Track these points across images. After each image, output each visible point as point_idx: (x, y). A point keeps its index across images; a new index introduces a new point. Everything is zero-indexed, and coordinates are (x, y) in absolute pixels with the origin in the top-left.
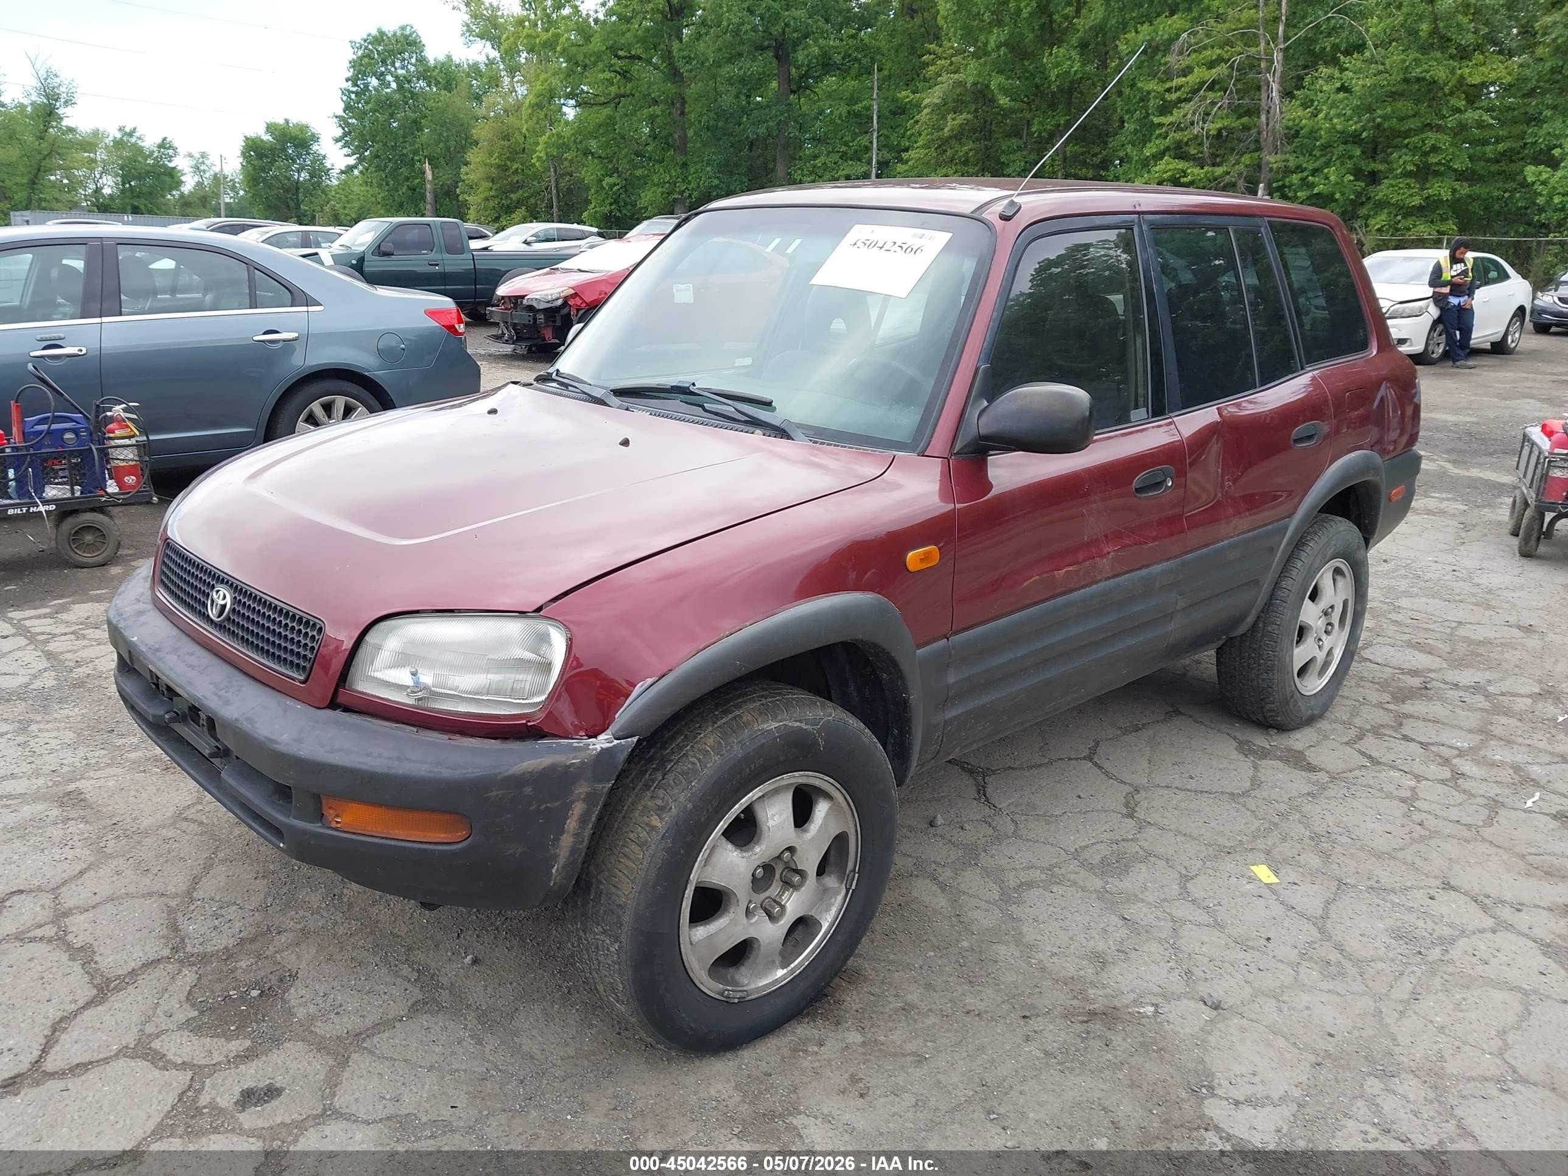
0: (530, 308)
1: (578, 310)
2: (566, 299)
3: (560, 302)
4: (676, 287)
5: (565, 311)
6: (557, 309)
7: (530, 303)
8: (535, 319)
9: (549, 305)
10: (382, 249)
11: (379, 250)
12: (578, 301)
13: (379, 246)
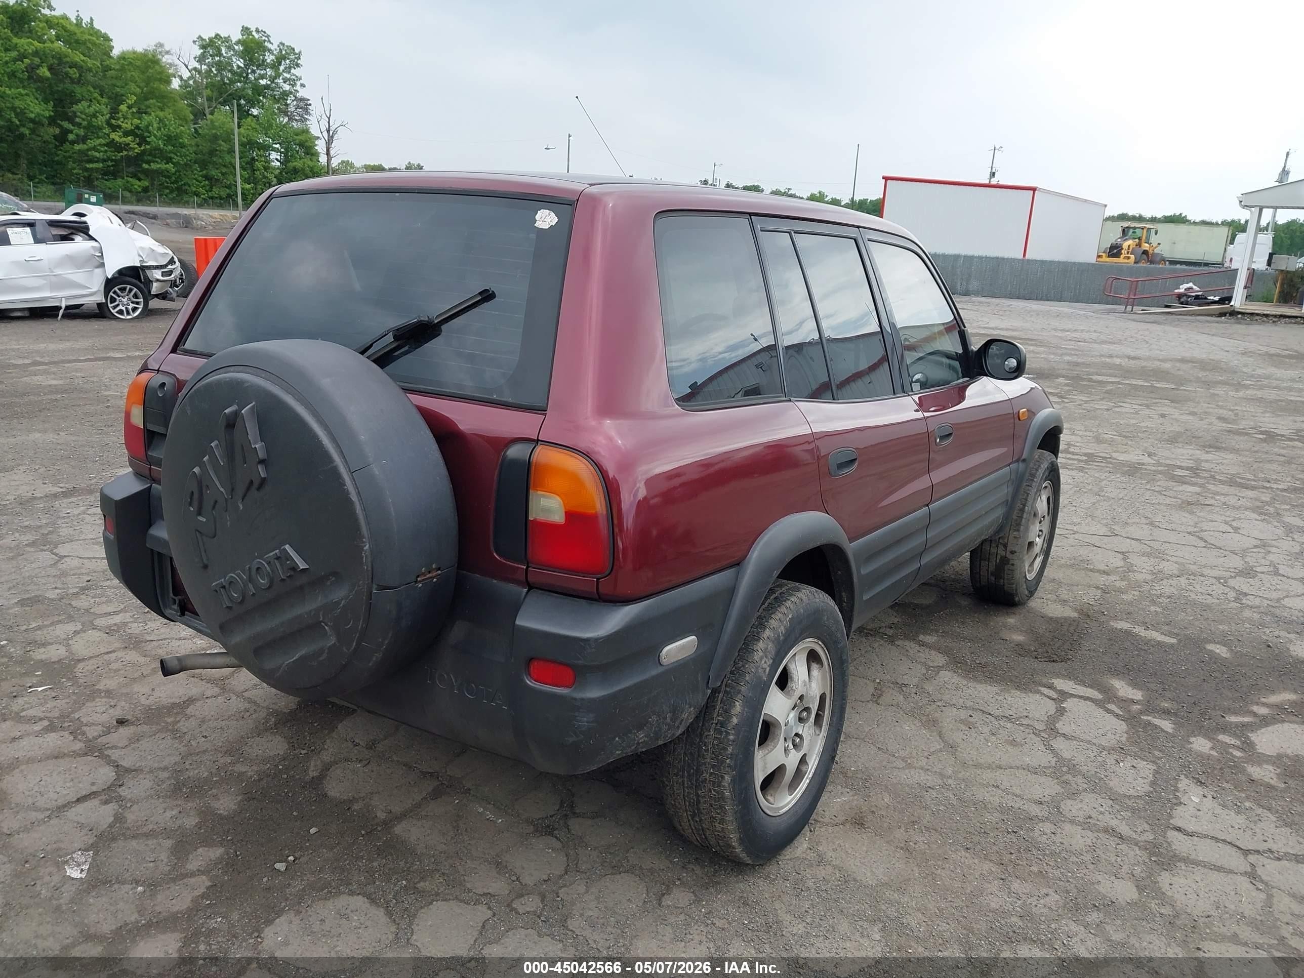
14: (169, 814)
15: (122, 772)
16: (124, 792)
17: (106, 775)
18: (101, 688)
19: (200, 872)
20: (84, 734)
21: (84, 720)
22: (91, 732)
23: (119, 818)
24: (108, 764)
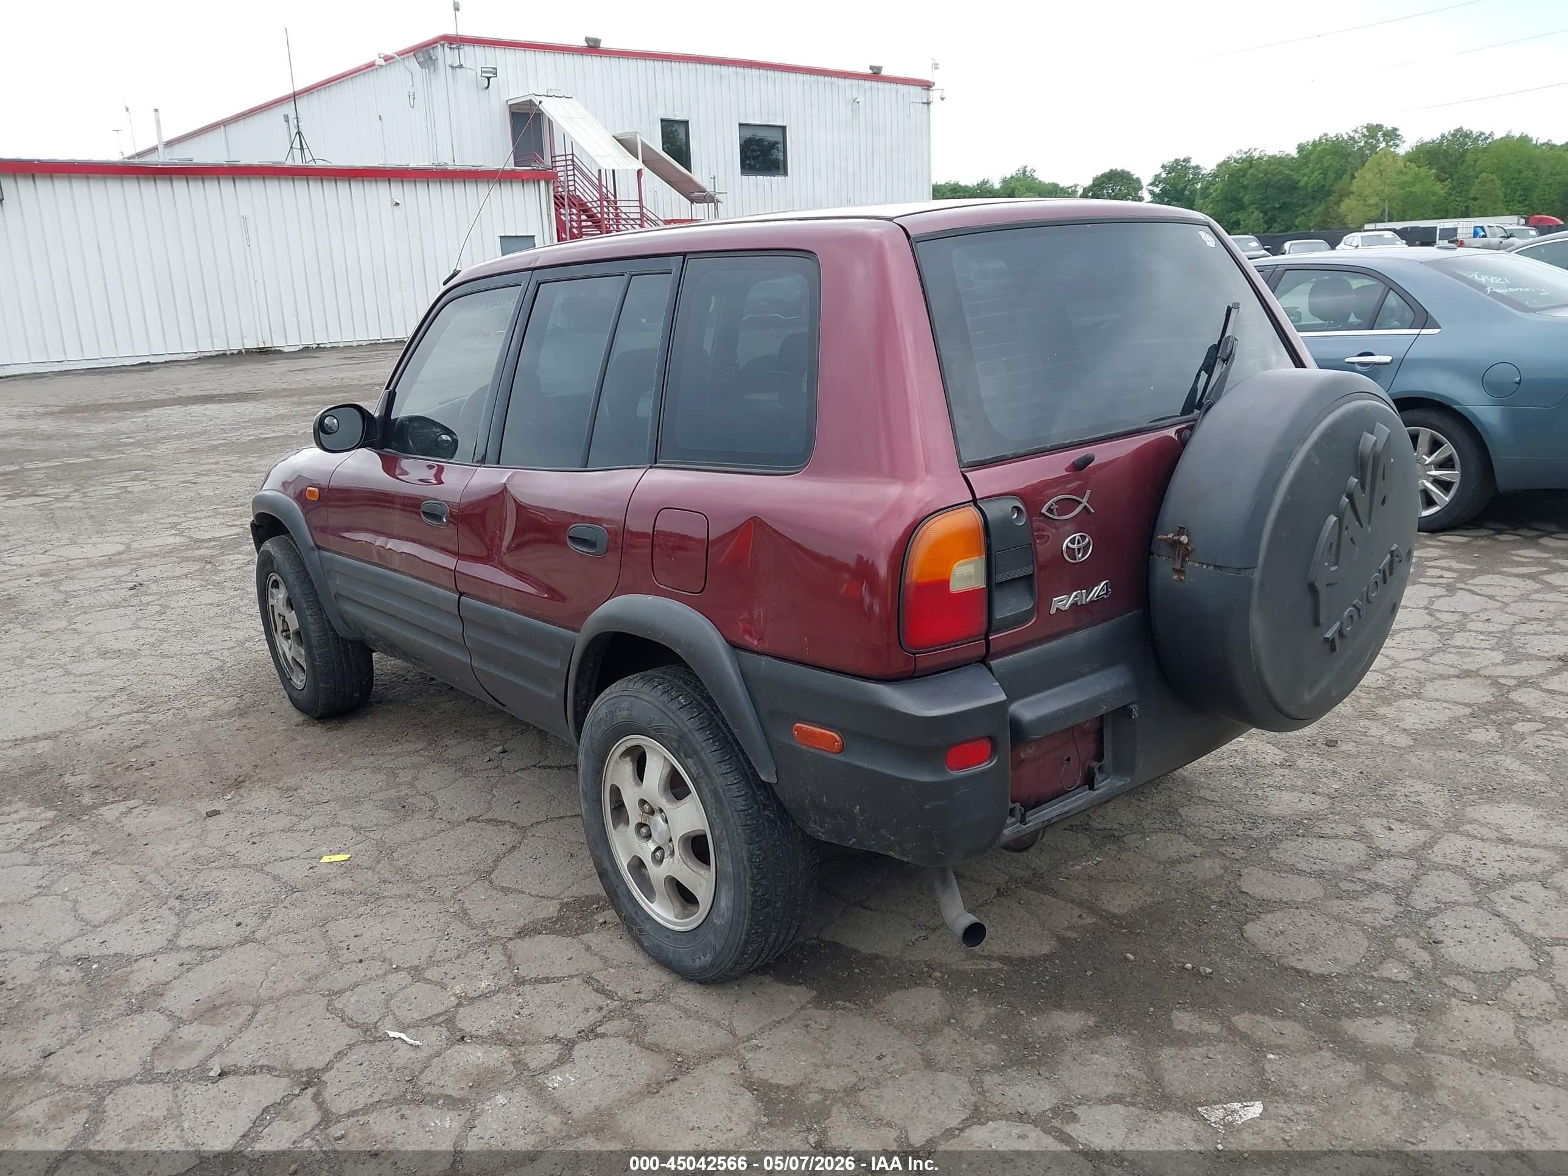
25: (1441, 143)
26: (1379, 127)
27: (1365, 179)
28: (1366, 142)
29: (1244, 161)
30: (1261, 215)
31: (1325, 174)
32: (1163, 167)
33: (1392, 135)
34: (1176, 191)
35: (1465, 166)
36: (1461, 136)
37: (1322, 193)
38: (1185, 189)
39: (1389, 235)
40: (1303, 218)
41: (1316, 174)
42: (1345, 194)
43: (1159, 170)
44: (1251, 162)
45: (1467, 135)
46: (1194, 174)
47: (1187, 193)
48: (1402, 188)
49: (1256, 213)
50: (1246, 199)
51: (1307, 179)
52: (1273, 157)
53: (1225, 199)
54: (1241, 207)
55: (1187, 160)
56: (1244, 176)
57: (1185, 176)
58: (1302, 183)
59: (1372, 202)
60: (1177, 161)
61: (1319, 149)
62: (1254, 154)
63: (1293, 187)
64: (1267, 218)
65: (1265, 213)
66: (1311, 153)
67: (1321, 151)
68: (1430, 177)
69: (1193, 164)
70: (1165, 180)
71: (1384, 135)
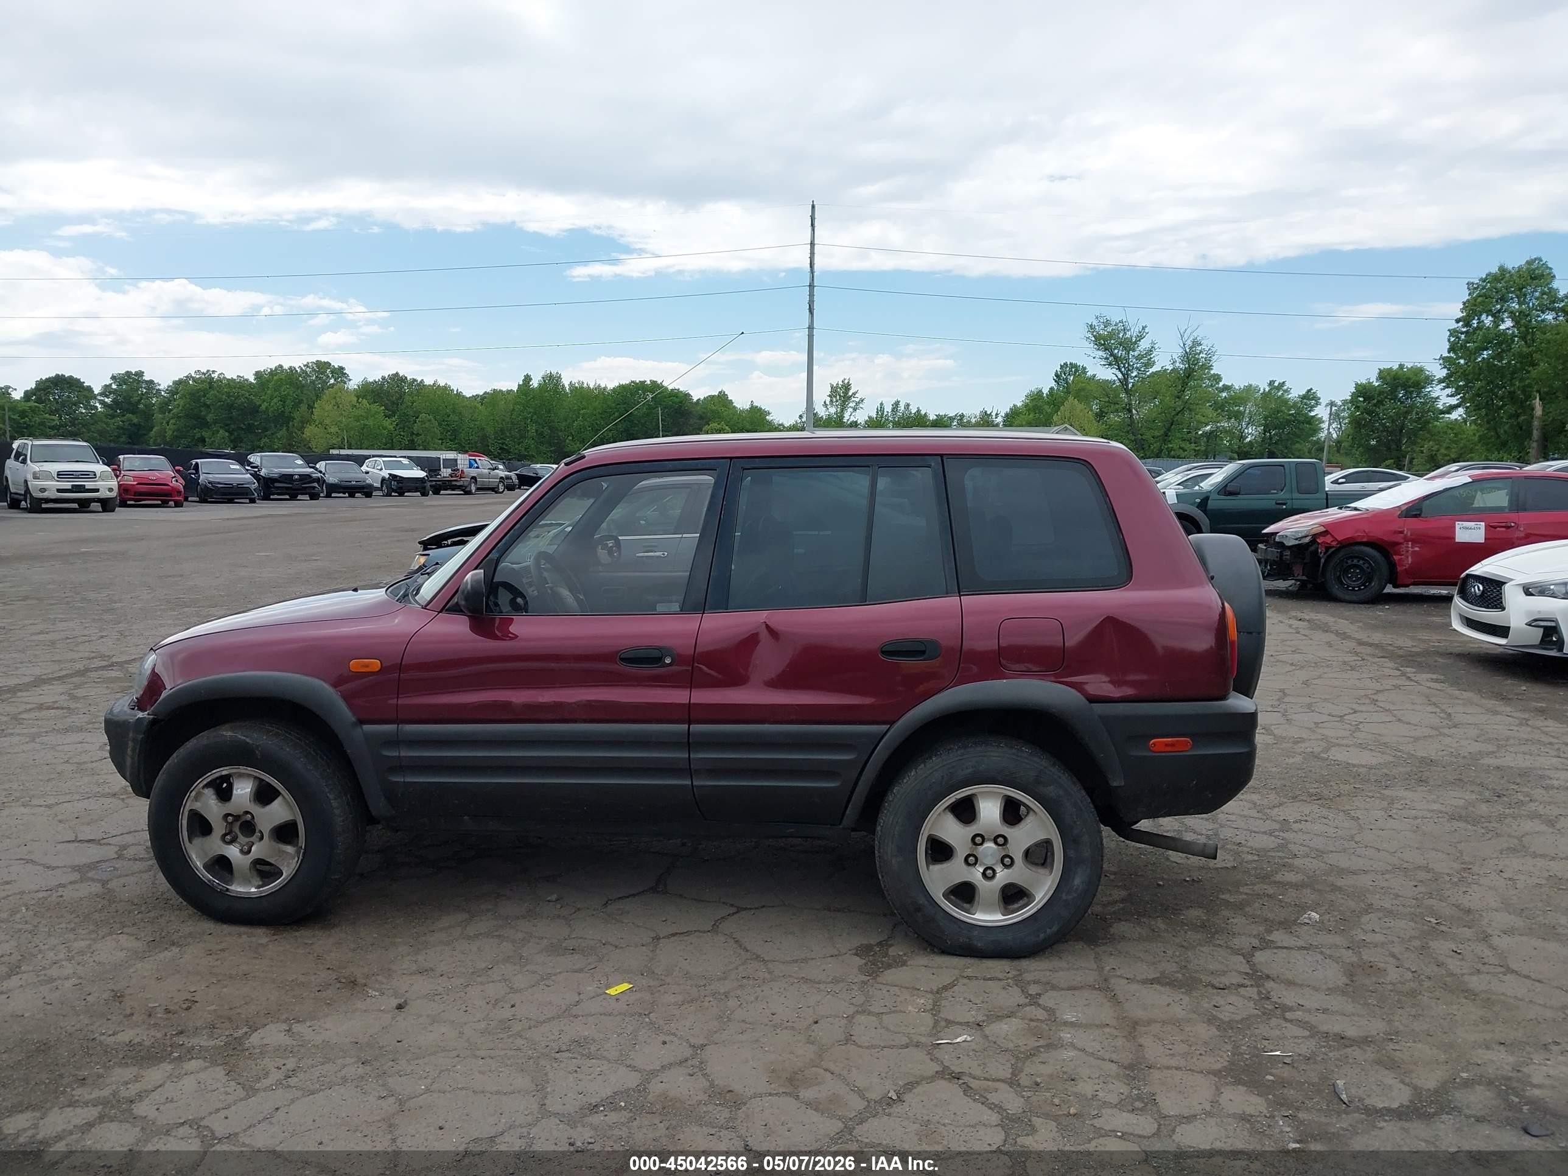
0: (1281, 545)
1: (1327, 549)
2: (1315, 536)
3: (1307, 540)
4: (1459, 525)
5: (1312, 548)
6: (1308, 545)
7: (1282, 540)
8: (1281, 555)
9: (1297, 542)
10: (1228, 489)
11: (1226, 489)
12: (1328, 539)
13: (1226, 485)
14: (1235, 921)
15: (1248, 957)
16: (1256, 942)
17: (1260, 957)
18: (1215, 1030)
19: (1241, 893)
20: (1259, 993)
21: (1252, 1004)
22: (1252, 992)
23: (1270, 932)
24: (1254, 964)
25: (382, 385)
26: (328, 364)
27: (323, 409)
28: (317, 377)
29: (203, 382)
30: (227, 434)
31: (283, 400)
32: (113, 378)
33: (340, 372)
34: (130, 403)
35: (404, 406)
36: (397, 380)
37: (283, 419)
38: (139, 402)
39: (405, 461)
40: (266, 440)
41: (275, 400)
42: (305, 422)
43: (108, 381)
44: (210, 383)
45: (403, 379)
46: (148, 389)
47: (141, 406)
48: (358, 421)
49: (221, 431)
50: (210, 418)
51: (269, 404)
52: (233, 380)
53: (187, 416)
54: (204, 424)
55: (140, 374)
56: (204, 396)
57: (138, 390)
58: (263, 407)
59: (332, 431)
60: (128, 373)
61: (275, 378)
62: (213, 376)
63: (254, 410)
64: (232, 438)
65: (231, 434)
66: (268, 381)
67: (277, 381)
68: (379, 413)
69: (146, 378)
70: (114, 392)
71: (332, 372)
